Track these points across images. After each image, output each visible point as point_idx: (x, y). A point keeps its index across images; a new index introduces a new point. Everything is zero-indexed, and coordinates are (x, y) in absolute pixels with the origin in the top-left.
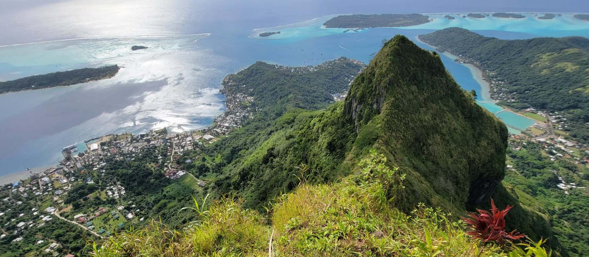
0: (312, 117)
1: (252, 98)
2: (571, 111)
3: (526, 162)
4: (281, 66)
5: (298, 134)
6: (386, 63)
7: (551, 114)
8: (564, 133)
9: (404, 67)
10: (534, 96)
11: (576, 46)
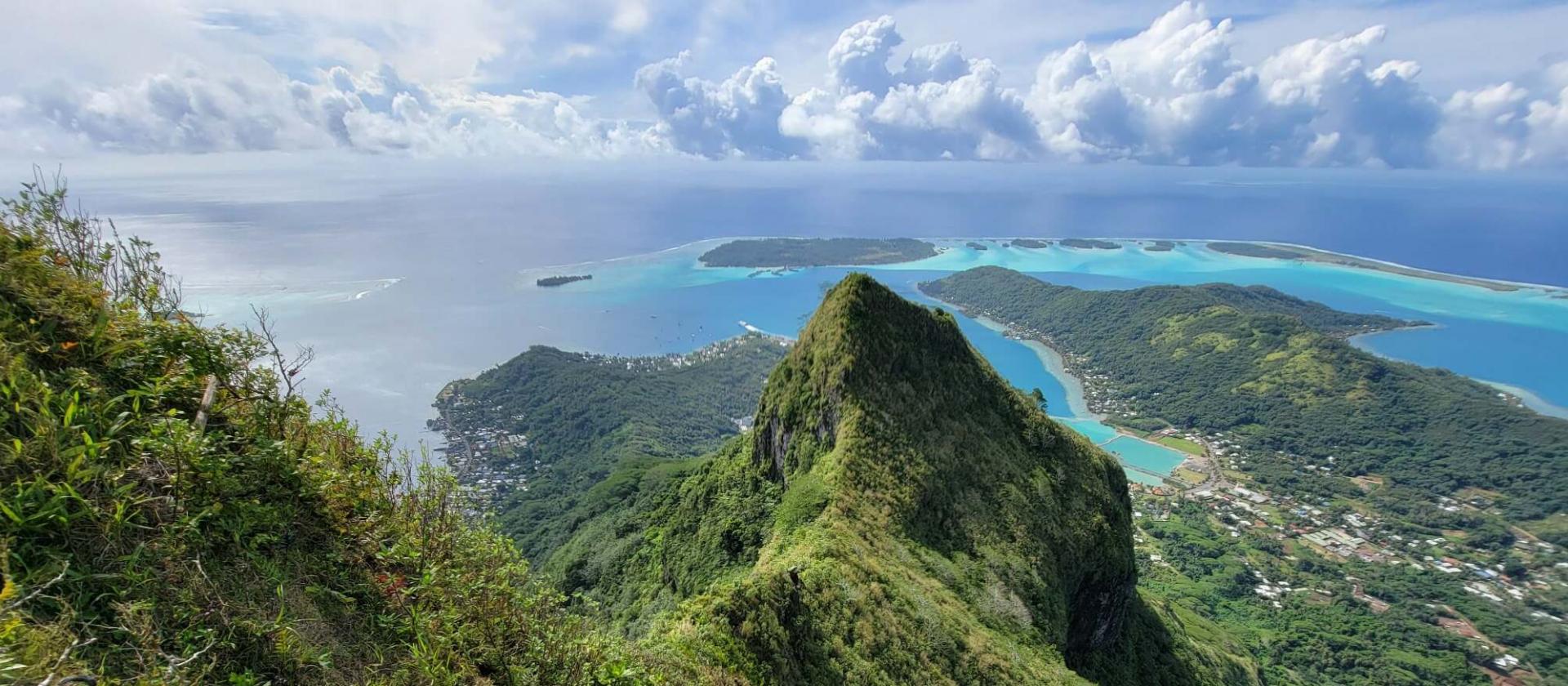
0: (682, 475)
1: (523, 437)
2: (1244, 429)
3: (1185, 545)
4: (597, 357)
5: (649, 521)
7: (1210, 437)
8: (1242, 476)
10: (1170, 402)
11: (1222, 300)
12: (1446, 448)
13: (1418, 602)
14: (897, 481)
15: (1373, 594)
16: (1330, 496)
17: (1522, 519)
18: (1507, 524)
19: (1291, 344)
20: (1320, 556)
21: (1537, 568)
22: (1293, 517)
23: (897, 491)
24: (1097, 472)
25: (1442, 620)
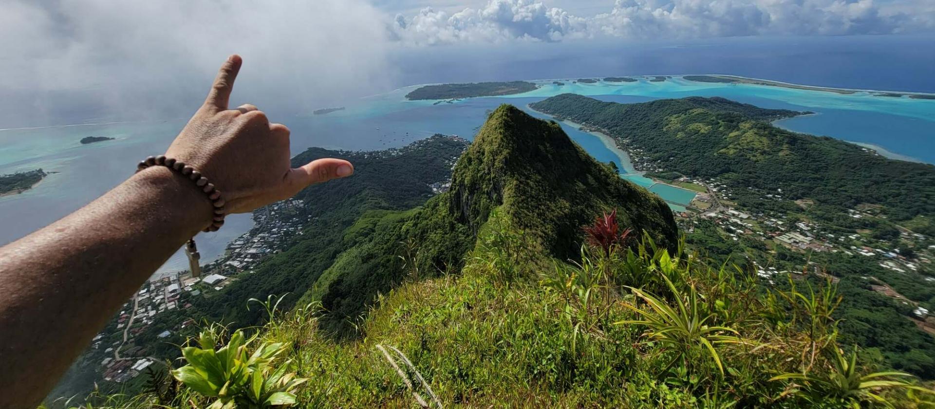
0: (402, 221)
1: (301, 201)
2: (726, 175)
4: (347, 152)
6: (496, 138)
7: (708, 181)
8: (732, 203)
9: (521, 141)
10: (681, 162)
11: (698, 106)
12: (843, 181)
13: (856, 276)
14: (543, 222)
15: (829, 273)
16: (785, 213)
17: (901, 220)
18: (892, 224)
19: (741, 127)
20: (789, 250)
21: (918, 250)
22: (767, 226)
23: (543, 228)
24: (655, 208)
25: (874, 287)
